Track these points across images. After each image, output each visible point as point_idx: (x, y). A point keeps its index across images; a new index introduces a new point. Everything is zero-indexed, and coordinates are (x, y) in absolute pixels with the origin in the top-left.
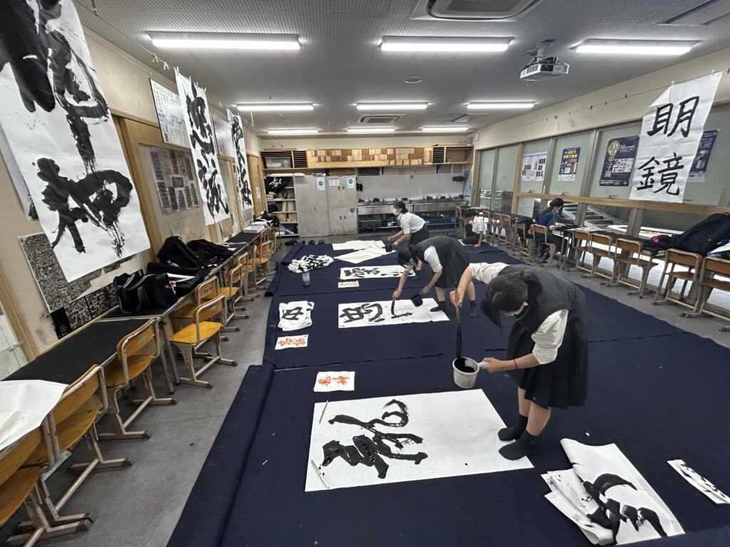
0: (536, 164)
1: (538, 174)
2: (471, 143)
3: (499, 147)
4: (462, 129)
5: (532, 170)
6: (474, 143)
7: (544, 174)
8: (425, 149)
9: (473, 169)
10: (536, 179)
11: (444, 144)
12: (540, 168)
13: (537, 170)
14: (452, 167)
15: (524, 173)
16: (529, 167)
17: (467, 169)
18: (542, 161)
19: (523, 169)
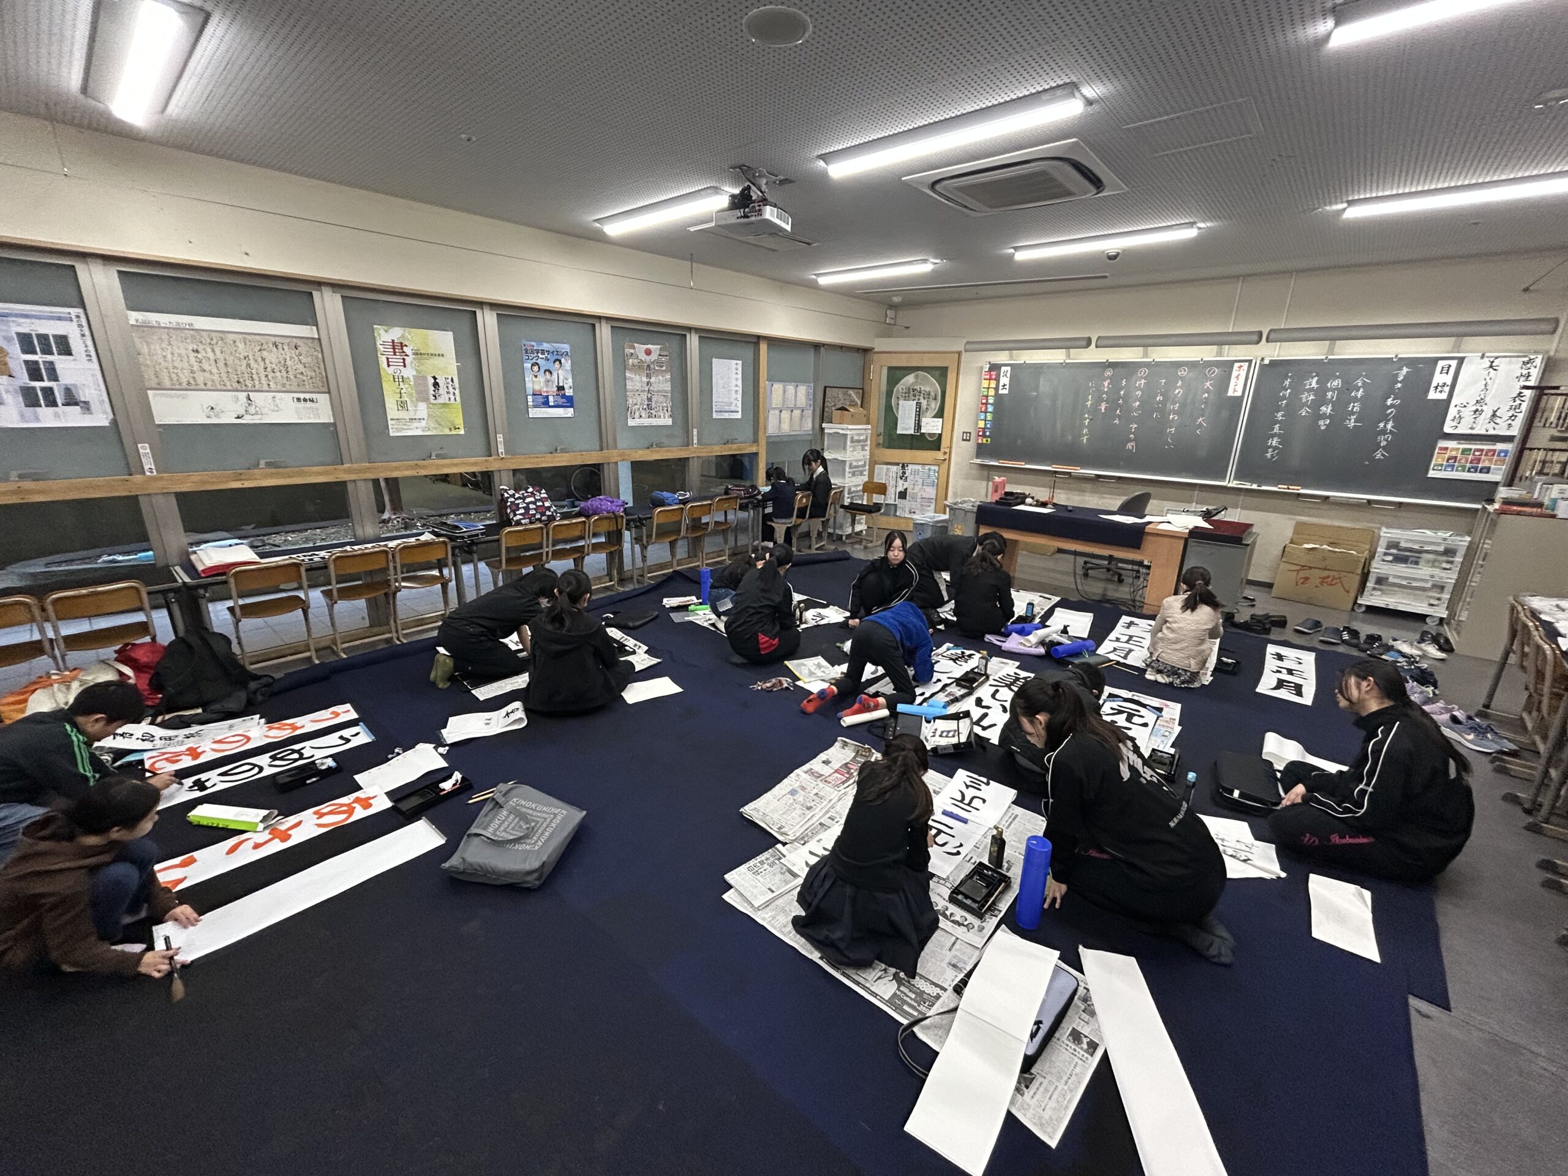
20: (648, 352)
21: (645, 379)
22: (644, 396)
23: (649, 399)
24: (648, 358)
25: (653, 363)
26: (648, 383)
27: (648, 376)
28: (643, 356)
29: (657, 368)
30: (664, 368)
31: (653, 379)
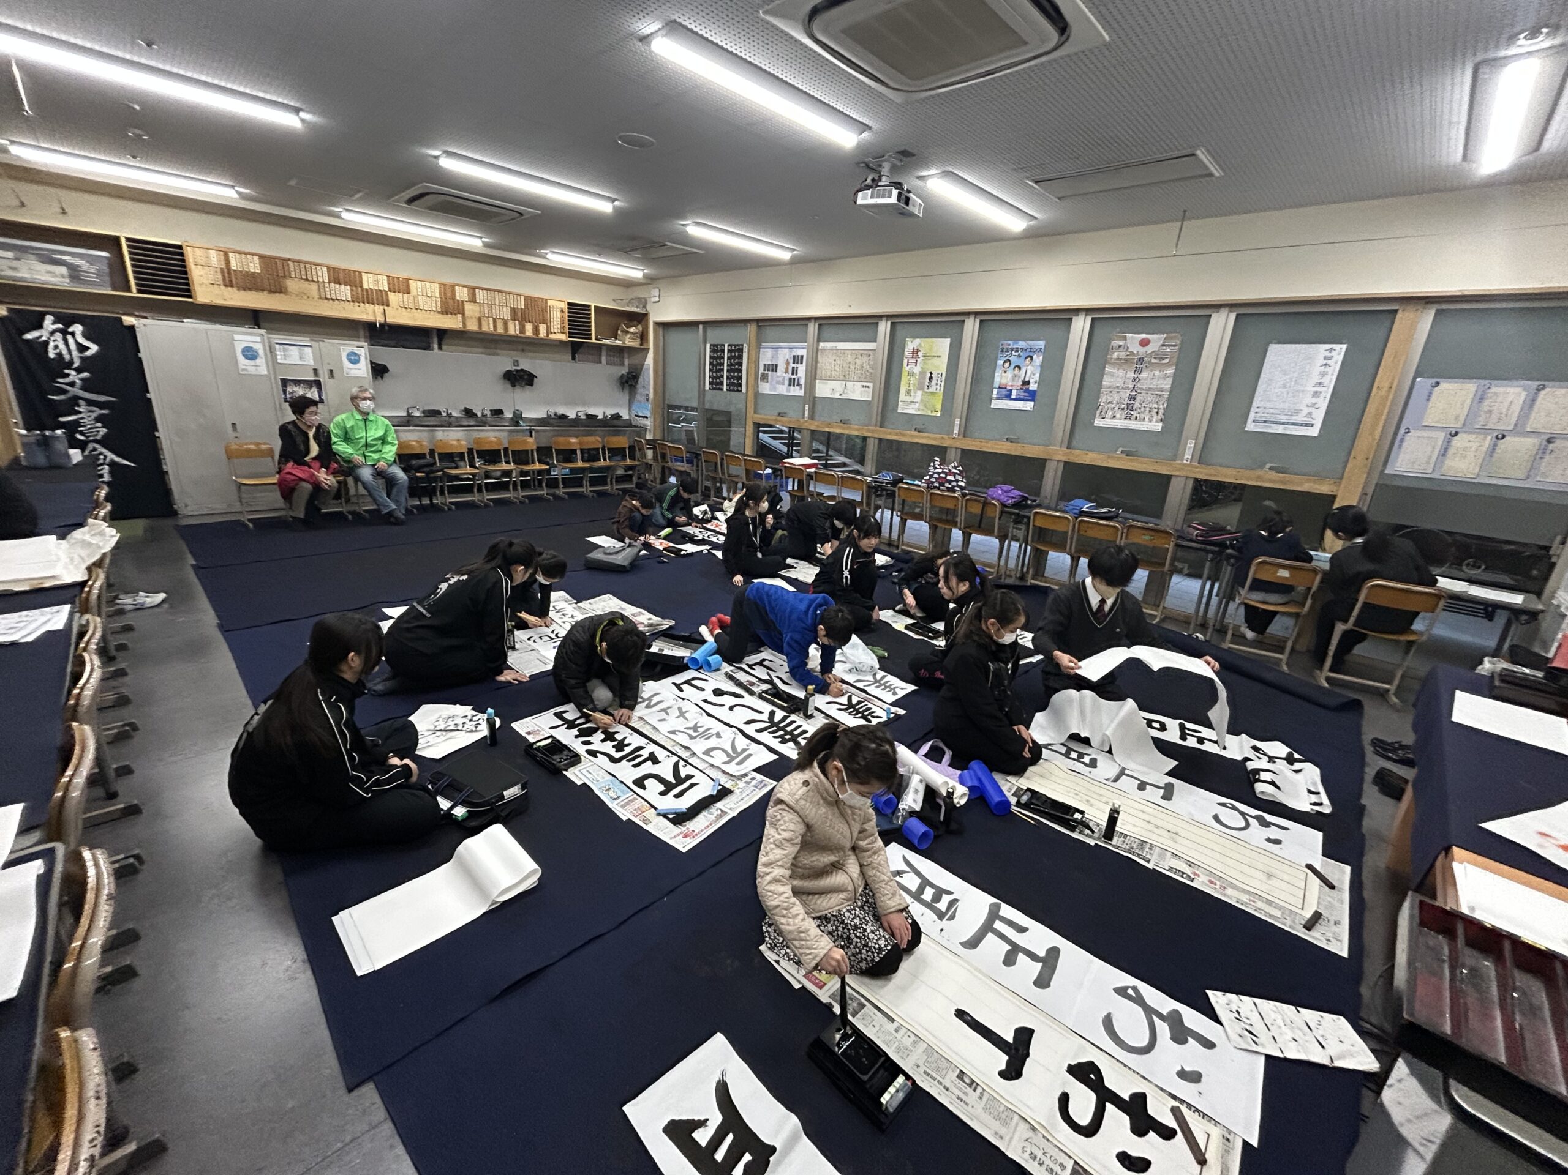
0: (788, 363)
1: (792, 383)
2: (644, 307)
3: (707, 324)
4: (634, 272)
5: (779, 373)
6: (650, 308)
7: (802, 382)
8: (550, 303)
9: (650, 360)
10: (788, 391)
11: (594, 299)
12: (794, 371)
13: (790, 375)
14: (604, 353)
15: (764, 378)
16: (774, 368)
17: (636, 359)
18: (798, 359)
19: (761, 370)
20: (1144, 343)
21: (1131, 375)
22: (1125, 395)
23: (1132, 398)
24: (1142, 350)
25: (1147, 355)
26: (1134, 379)
27: (1138, 371)
28: (1135, 348)
29: (1154, 361)
30: (1167, 361)
31: (1144, 375)
